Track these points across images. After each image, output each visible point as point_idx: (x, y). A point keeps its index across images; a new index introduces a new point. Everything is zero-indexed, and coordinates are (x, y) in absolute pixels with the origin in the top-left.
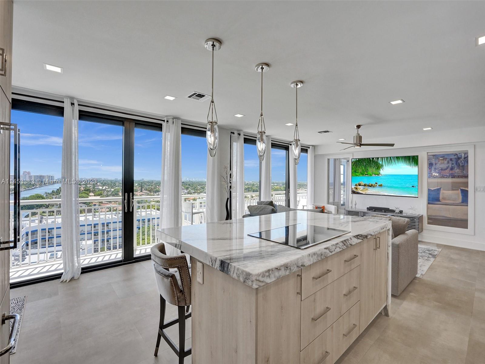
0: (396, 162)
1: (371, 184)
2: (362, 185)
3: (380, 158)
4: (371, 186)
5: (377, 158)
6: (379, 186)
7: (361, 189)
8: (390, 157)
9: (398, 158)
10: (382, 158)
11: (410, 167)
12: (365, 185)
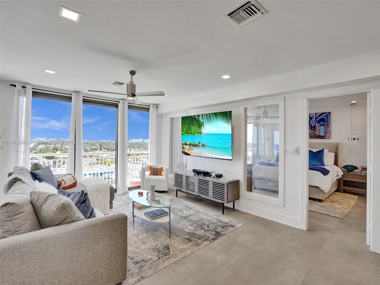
0: (215, 119)
2: (188, 145)
3: (200, 115)
4: (195, 145)
5: (198, 115)
6: (202, 145)
7: (187, 149)
8: (209, 114)
9: (216, 114)
10: (202, 115)
12: (190, 145)
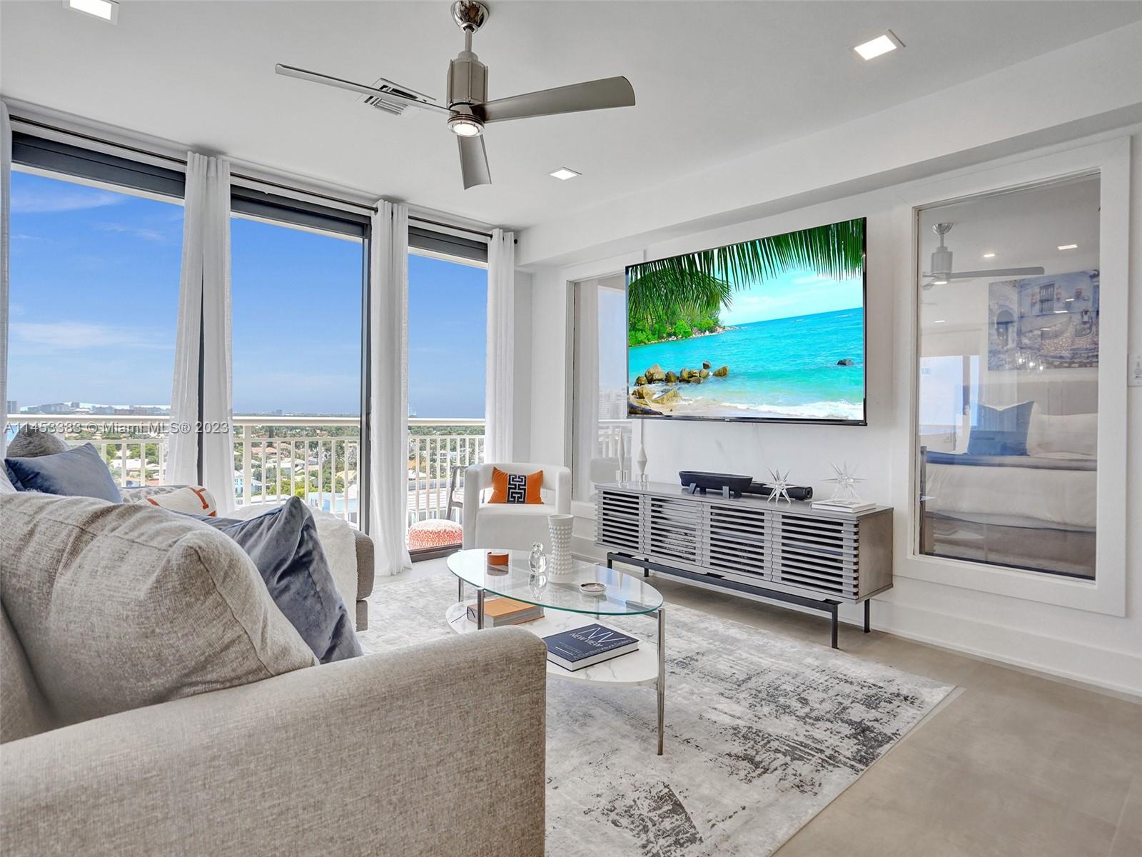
0: (777, 261)
1: (688, 370)
6: (715, 375)
7: (655, 396)
11: (829, 276)
12: (667, 379)
